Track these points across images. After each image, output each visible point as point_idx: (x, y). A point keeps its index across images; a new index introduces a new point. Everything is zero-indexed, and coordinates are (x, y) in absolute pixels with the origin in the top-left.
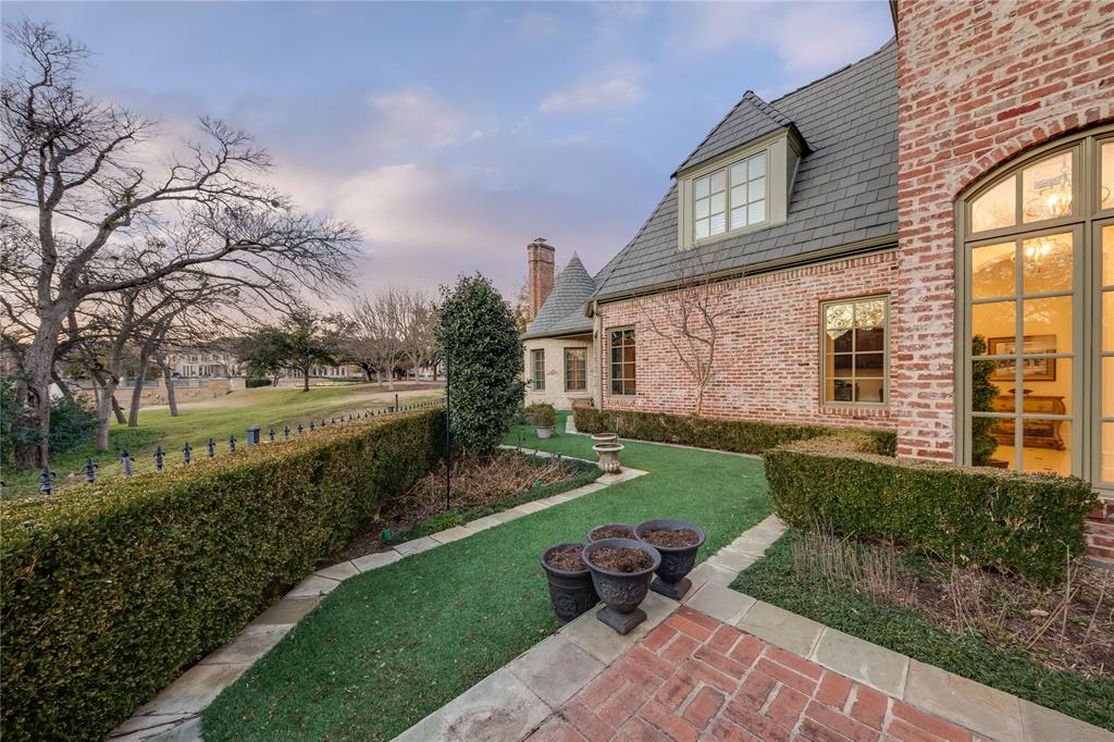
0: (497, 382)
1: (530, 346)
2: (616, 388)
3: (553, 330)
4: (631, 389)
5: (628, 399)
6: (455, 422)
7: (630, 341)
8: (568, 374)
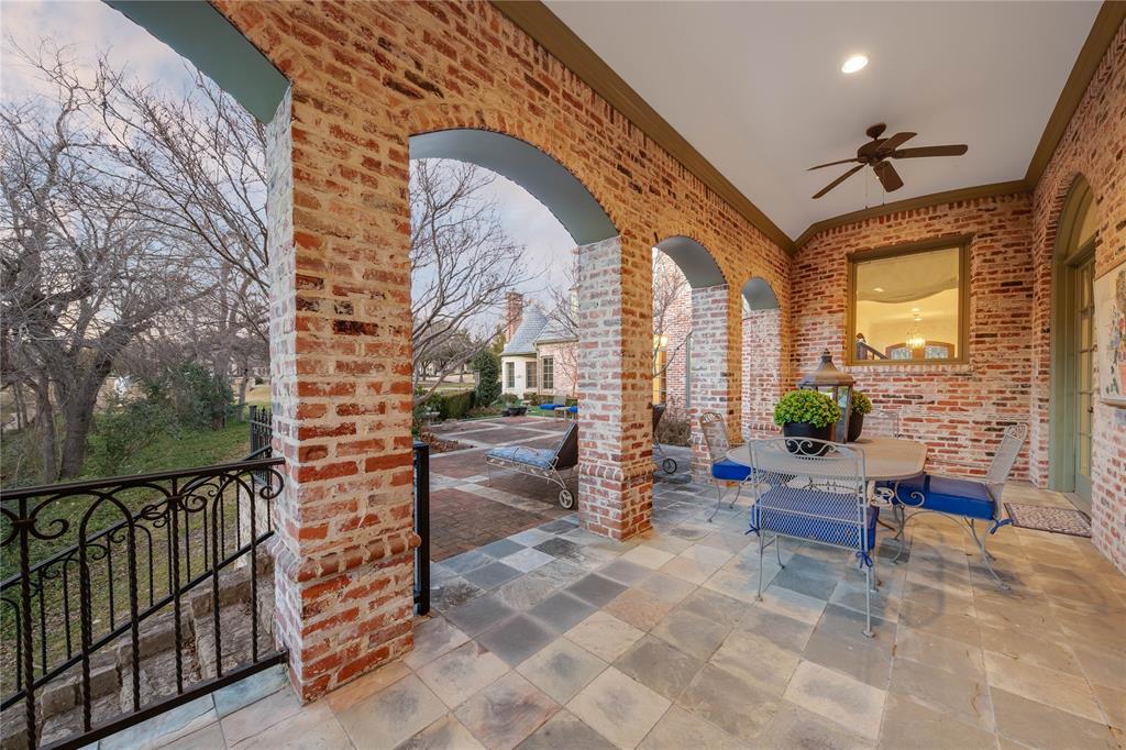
0: (491, 383)
1: (505, 360)
2: (546, 387)
3: (519, 352)
4: (551, 387)
5: (550, 391)
6: (477, 395)
7: (551, 363)
8: (529, 378)
